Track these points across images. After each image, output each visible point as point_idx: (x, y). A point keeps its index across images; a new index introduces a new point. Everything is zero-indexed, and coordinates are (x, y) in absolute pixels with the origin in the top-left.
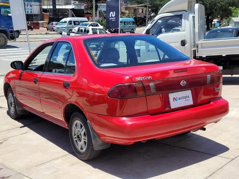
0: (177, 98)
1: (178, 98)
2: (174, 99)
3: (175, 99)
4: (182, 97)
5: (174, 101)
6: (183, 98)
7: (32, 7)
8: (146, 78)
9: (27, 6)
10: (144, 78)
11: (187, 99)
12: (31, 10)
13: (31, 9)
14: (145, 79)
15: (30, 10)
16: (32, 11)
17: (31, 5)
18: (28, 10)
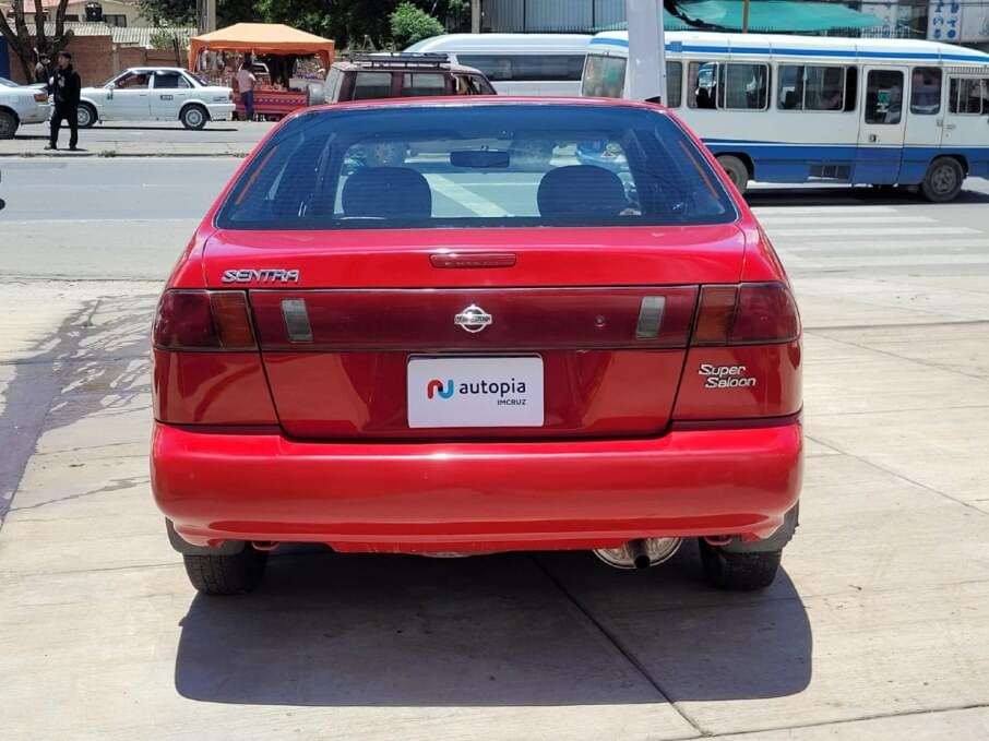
0: (451, 383)
1: (457, 388)
2: (435, 388)
3: (441, 389)
4: (483, 384)
5: (431, 395)
6: (486, 388)
7: (958, 14)
8: (271, 274)
9: (938, 11)
10: (264, 274)
11: (509, 396)
12: (953, 26)
13: (953, 23)
14: (266, 278)
15: (950, 25)
16: (957, 29)
17: (953, 4)
18: (938, 26)
